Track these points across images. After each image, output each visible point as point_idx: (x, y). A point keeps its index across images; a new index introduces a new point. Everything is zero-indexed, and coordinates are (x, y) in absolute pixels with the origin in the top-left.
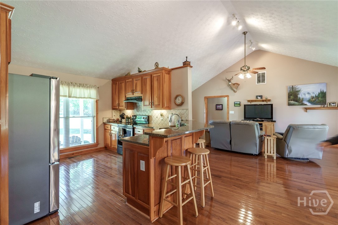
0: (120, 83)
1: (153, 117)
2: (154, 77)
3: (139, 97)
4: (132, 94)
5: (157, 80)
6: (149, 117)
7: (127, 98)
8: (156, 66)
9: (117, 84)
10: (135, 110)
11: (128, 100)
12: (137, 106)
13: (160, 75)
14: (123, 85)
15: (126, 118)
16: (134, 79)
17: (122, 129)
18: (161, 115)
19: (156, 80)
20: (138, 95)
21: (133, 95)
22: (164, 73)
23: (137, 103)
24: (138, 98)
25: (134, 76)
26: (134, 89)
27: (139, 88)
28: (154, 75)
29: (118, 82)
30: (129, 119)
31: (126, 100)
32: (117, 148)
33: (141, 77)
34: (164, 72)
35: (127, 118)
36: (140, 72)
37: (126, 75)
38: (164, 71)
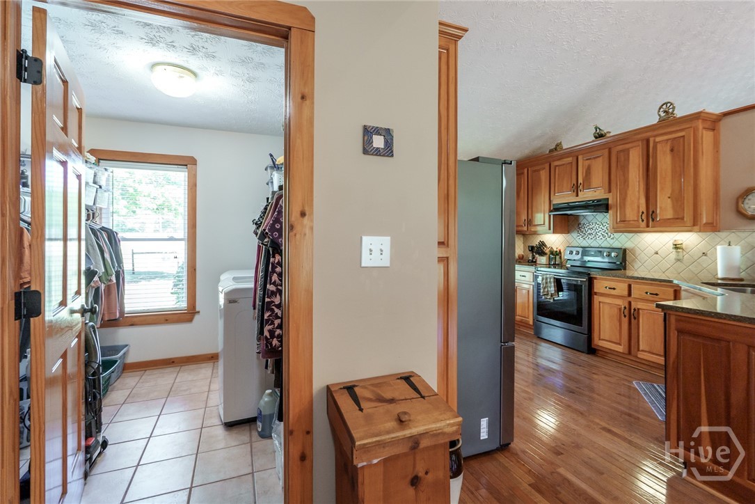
0: (535, 171)
1: (638, 252)
2: (656, 144)
3: (598, 201)
4: (575, 193)
5: (672, 150)
6: (625, 250)
7: (554, 205)
8: (665, 112)
9: (523, 173)
10: (575, 234)
11: (556, 210)
12: (580, 224)
13: (684, 136)
14: (544, 175)
15: (549, 253)
16: (580, 158)
17: (552, 280)
18: (676, 247)
19: (668, 151)
20: (595, 197)
21: (577, 196)
22: (701, 127)
23: (582, 218)
24: (595, 203)
25: (580, 150)
26: (580, 181)
27: (599, 176)
28: (658, 139)
29: (526, 171)
30: (558, 257)
31: (550, 211)
32: (531, 323)
33: (607, 150)
34: (700, 125)
35: (552, 253)
36: (599, 136)
37: (551, 151)
38: (700, 121)
